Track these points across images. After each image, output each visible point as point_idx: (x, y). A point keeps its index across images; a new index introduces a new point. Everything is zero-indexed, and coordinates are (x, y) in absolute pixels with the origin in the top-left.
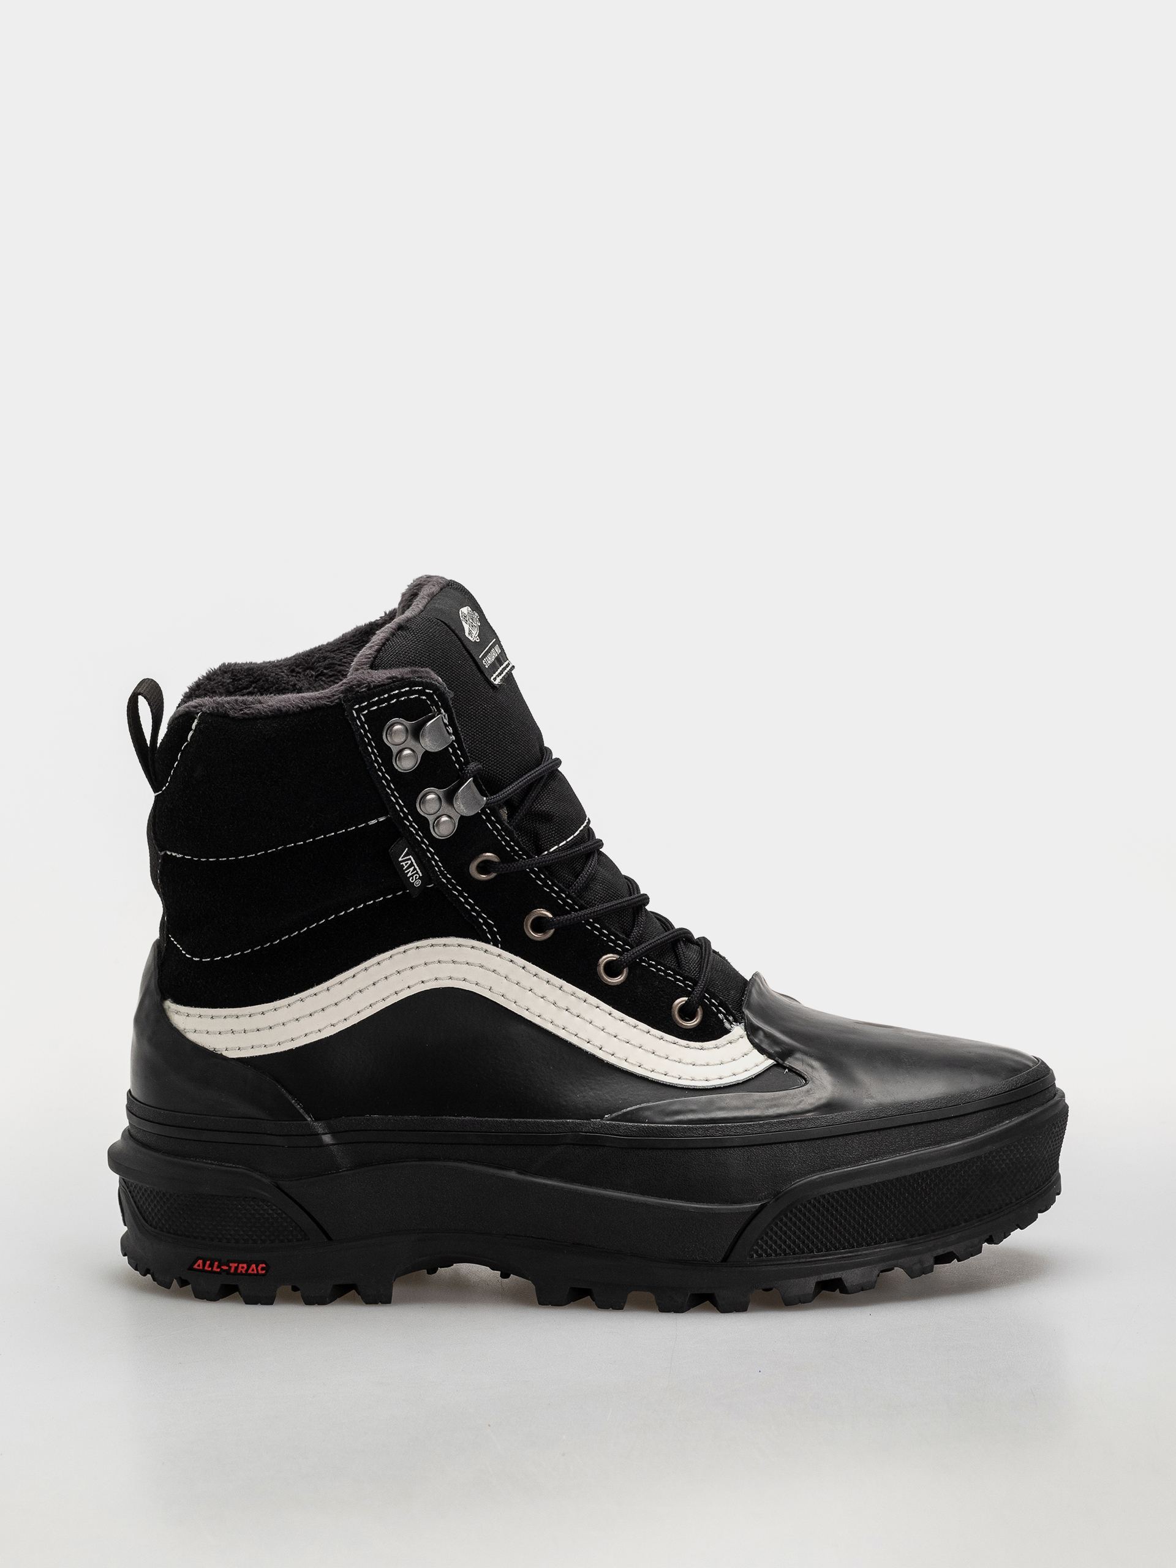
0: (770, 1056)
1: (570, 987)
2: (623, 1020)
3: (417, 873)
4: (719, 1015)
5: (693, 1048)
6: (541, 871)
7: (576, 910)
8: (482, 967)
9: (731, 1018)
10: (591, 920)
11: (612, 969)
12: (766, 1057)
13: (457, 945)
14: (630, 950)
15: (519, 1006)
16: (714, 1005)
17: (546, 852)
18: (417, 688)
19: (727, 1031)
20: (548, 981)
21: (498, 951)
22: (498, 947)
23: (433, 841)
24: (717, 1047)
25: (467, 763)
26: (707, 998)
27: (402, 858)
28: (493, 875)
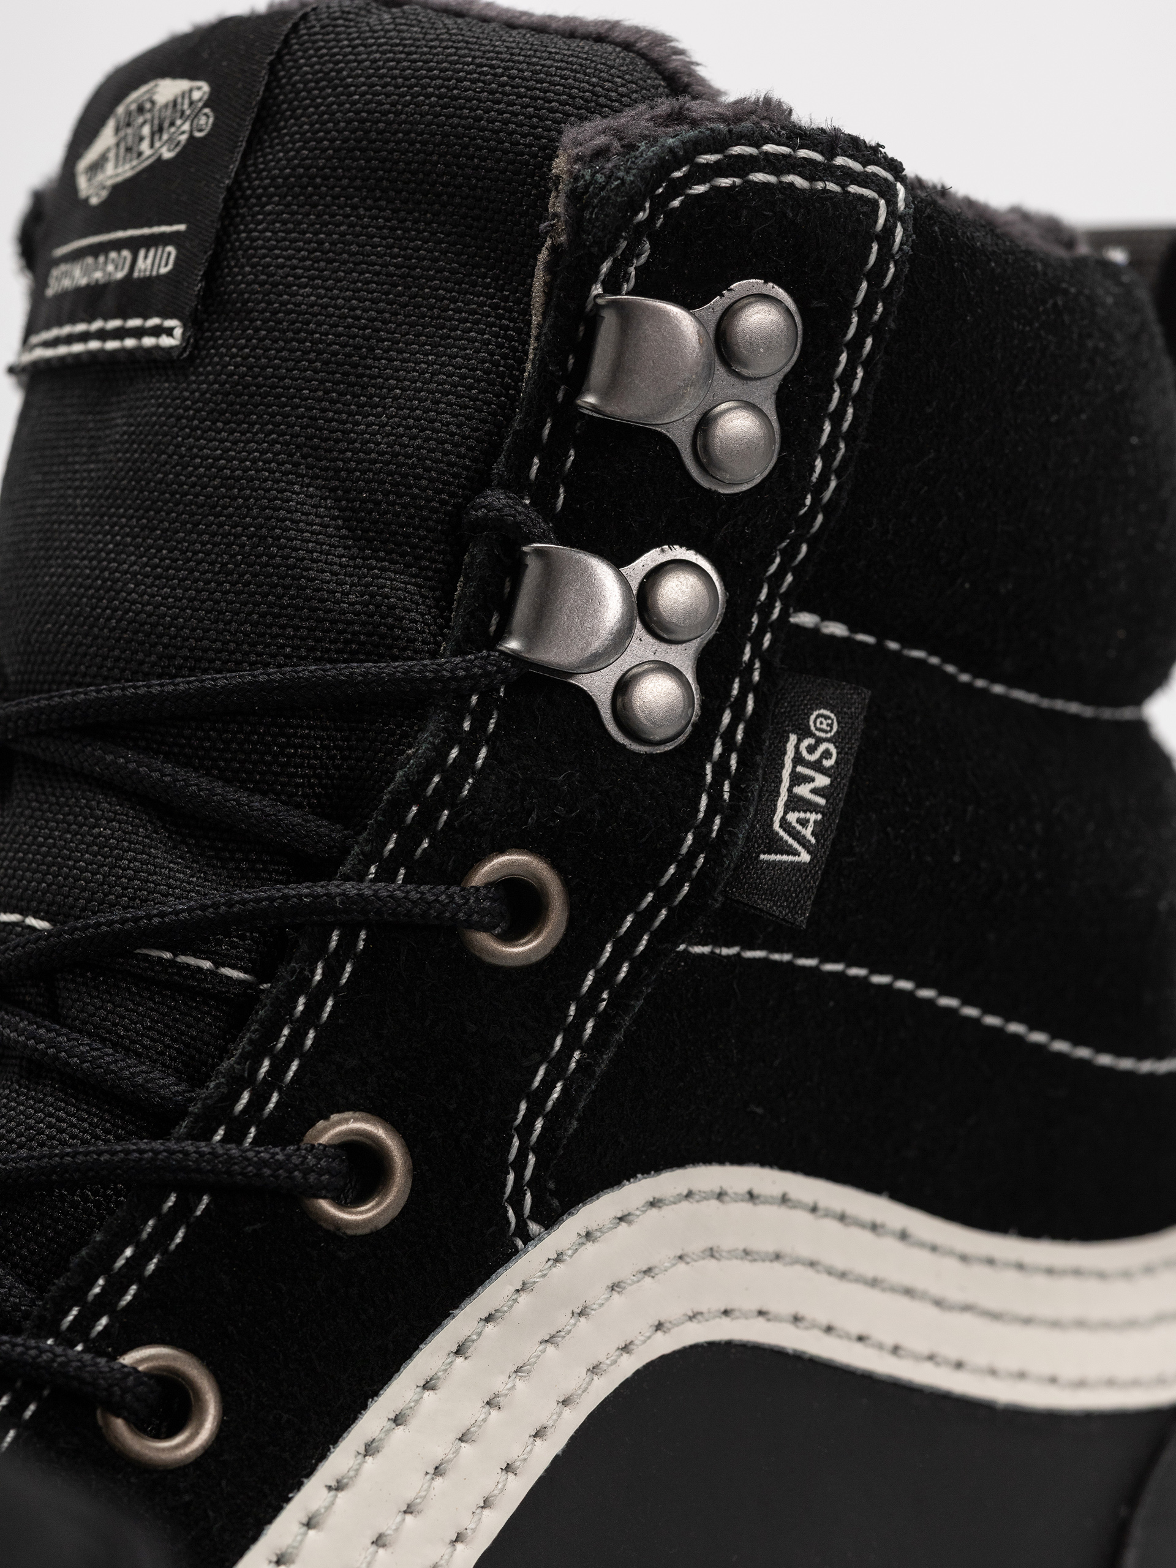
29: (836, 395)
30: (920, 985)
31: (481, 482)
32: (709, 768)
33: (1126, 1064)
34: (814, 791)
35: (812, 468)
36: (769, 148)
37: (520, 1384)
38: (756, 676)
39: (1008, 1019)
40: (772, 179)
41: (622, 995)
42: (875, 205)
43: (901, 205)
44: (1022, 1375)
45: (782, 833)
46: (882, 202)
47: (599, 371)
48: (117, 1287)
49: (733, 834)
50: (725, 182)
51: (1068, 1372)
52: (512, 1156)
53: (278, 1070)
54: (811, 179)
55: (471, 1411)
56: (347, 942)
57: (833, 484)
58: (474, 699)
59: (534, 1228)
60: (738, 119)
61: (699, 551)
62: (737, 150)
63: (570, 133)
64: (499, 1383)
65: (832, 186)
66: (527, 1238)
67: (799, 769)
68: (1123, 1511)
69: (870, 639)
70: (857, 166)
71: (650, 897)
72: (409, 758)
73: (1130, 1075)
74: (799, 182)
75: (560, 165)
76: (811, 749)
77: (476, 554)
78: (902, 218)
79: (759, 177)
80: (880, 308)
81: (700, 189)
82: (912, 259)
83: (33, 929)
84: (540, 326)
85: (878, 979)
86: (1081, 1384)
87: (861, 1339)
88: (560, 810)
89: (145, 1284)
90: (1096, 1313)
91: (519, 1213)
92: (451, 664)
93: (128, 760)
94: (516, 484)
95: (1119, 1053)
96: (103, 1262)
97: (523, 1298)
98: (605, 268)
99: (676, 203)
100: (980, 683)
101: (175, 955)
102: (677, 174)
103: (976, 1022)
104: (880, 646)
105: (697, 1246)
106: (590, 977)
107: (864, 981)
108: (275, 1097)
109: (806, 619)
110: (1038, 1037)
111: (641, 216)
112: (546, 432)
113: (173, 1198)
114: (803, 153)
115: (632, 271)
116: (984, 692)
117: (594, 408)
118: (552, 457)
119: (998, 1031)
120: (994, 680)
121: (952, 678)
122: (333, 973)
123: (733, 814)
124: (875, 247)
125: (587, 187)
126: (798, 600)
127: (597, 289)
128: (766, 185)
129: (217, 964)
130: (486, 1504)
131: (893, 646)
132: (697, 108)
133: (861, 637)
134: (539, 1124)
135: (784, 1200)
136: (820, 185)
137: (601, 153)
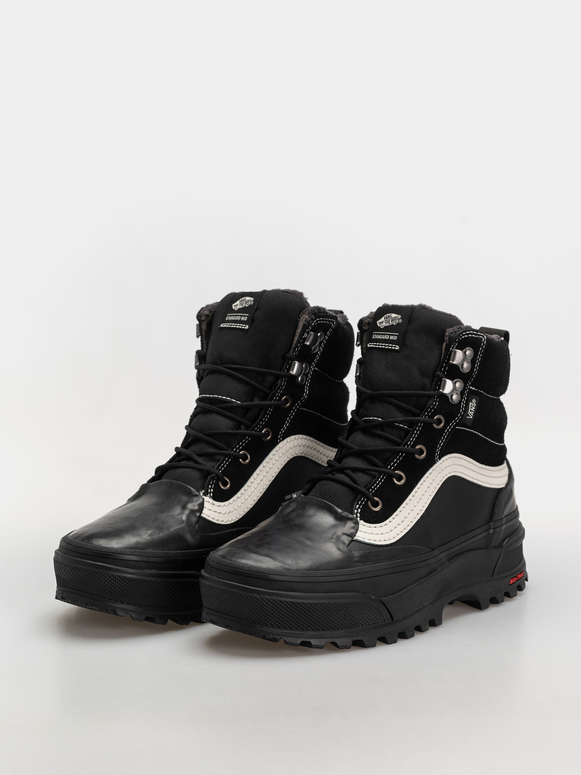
29: (477, 361)
30: (478, 433)
31: (437, 371)
32: (461, 406)
33: (498, 444)
34: (473, 409)
35: (474, 370)
36: (471, 332)
37: (436, 478)
38: (466, 395)
39: (487, 438)
40: (471, 336)
41: (450, 433)
42: (482, 338)
43: (485, 339)
44: (485, 482)
45: (469, 414)
46: (483, 338)
47: (452, 358)
48: (394, 464)
49: (464, 414)
50: (466, 336)
51: (490, 483)
52: (437, 451)
53: (413, 439)
54: (475, 336)
55: (432, 481)
56: (421, 425)
57: (477, 372)
58: (436, 397)
59: (438, 460)
60: (467, 328)
61: (461, 379)
62: (467, 332)
63: (448, 330)
64: (434, 478)
65: (478, 336)
66: (437, 461)
67: (471, 407)
68: (495, 501)
69: (477, 390)
70: (480, 334)
71: (454, 421)
72: (429, 403)
73: (499, 445)
74: (474, 336)
75: (447, 334)
76: (473, 404)
77: (436, 379)
78: (485, 340)
79: (470, 335)
80: (483, 351)
81: (463, 337)
82: (486, 345)
83: (379, 420)
84: (444, 353)
85: (474, 432)
86: (491, 484)
87: (469, 476)
88: (446, 410)
89: (397, 463)
90: (492, 476)
91: (437, 458)
92: (432, 392)
93: (393, 400)
94: (441, 371)
95: (498, 443)
96: (392, 461)
97: (437, 468)
98: (452, 346)
99: (461, 339)
100: (487, 395)
101: (399, 424)
102: (461, 335)
103: (483, 438)
104: (478, 391)
105: (453, 463)
106: (446, 430)
107: (473, 432)
108: (412, 442)
109: (471, 387)
110: (489, 440)
111: (457, 340)
112: (444, 365)
113: (401, 454)
114: (474, 332)
115: (455, 346)
116: (487, 396)
117: (451, 362)
118: (445, 368)
119: (486, 439)
120: (488, 395)
121: (484, 394)
122: (419, 428)
123: (464, 412)
124: (482, 344)
125: (451, 337)
126: (470, 385)
127: (451, 349)
128: (470, 336)
129: (404, 426)
130: (433, 492)
131: (479, 391)
132: (462, 327)
133: (476, 390)
134: (440, 448)
135: (462, 458)
136: (476, 336)
137: (452, 333)
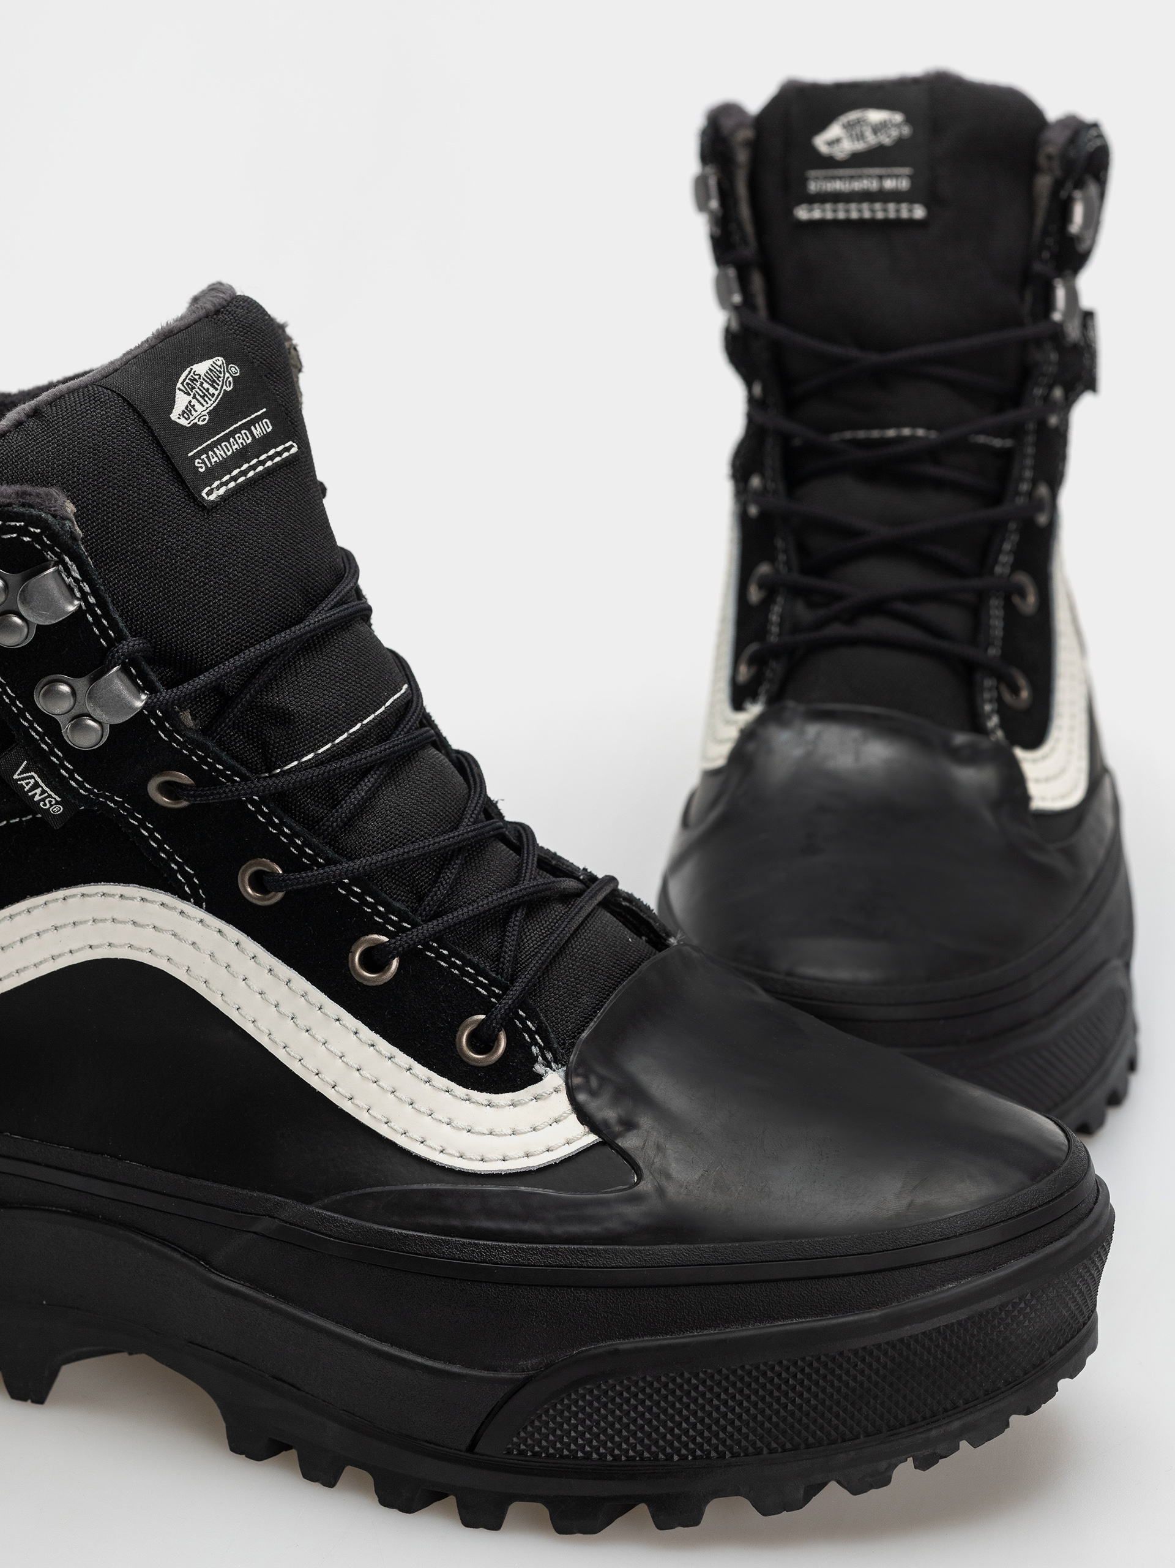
0: (594, 1128)
1: (301, 983)
2: (373, 1045)
3: (50, 796)
4: (533, 1047)
5: (473, 1102)
6: (263, 800)
7: (319, 865)
8: (175, 935)
9: (549, 1056)
10: (346, 881)
11: (374, 960)
12: (587, 1129)
13: (139, 899)
14: (408, 929)
15: (225, 1002)
16: (527, 1029)
17: (278, 771)
18: (13, 524)
19: (538, 1078)
20: (271, 970)
21: (200, 914)
22: (201, 907)
23: (71, 753)
24: (513, 1105)
25: (120, 637)
26: (520, 1018)
27: (19, 775)
28: (184, 804)
